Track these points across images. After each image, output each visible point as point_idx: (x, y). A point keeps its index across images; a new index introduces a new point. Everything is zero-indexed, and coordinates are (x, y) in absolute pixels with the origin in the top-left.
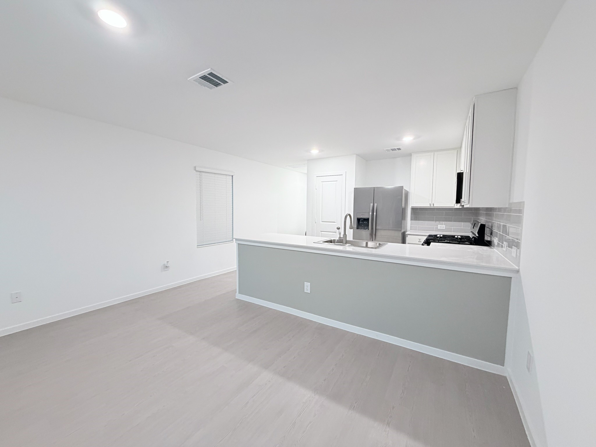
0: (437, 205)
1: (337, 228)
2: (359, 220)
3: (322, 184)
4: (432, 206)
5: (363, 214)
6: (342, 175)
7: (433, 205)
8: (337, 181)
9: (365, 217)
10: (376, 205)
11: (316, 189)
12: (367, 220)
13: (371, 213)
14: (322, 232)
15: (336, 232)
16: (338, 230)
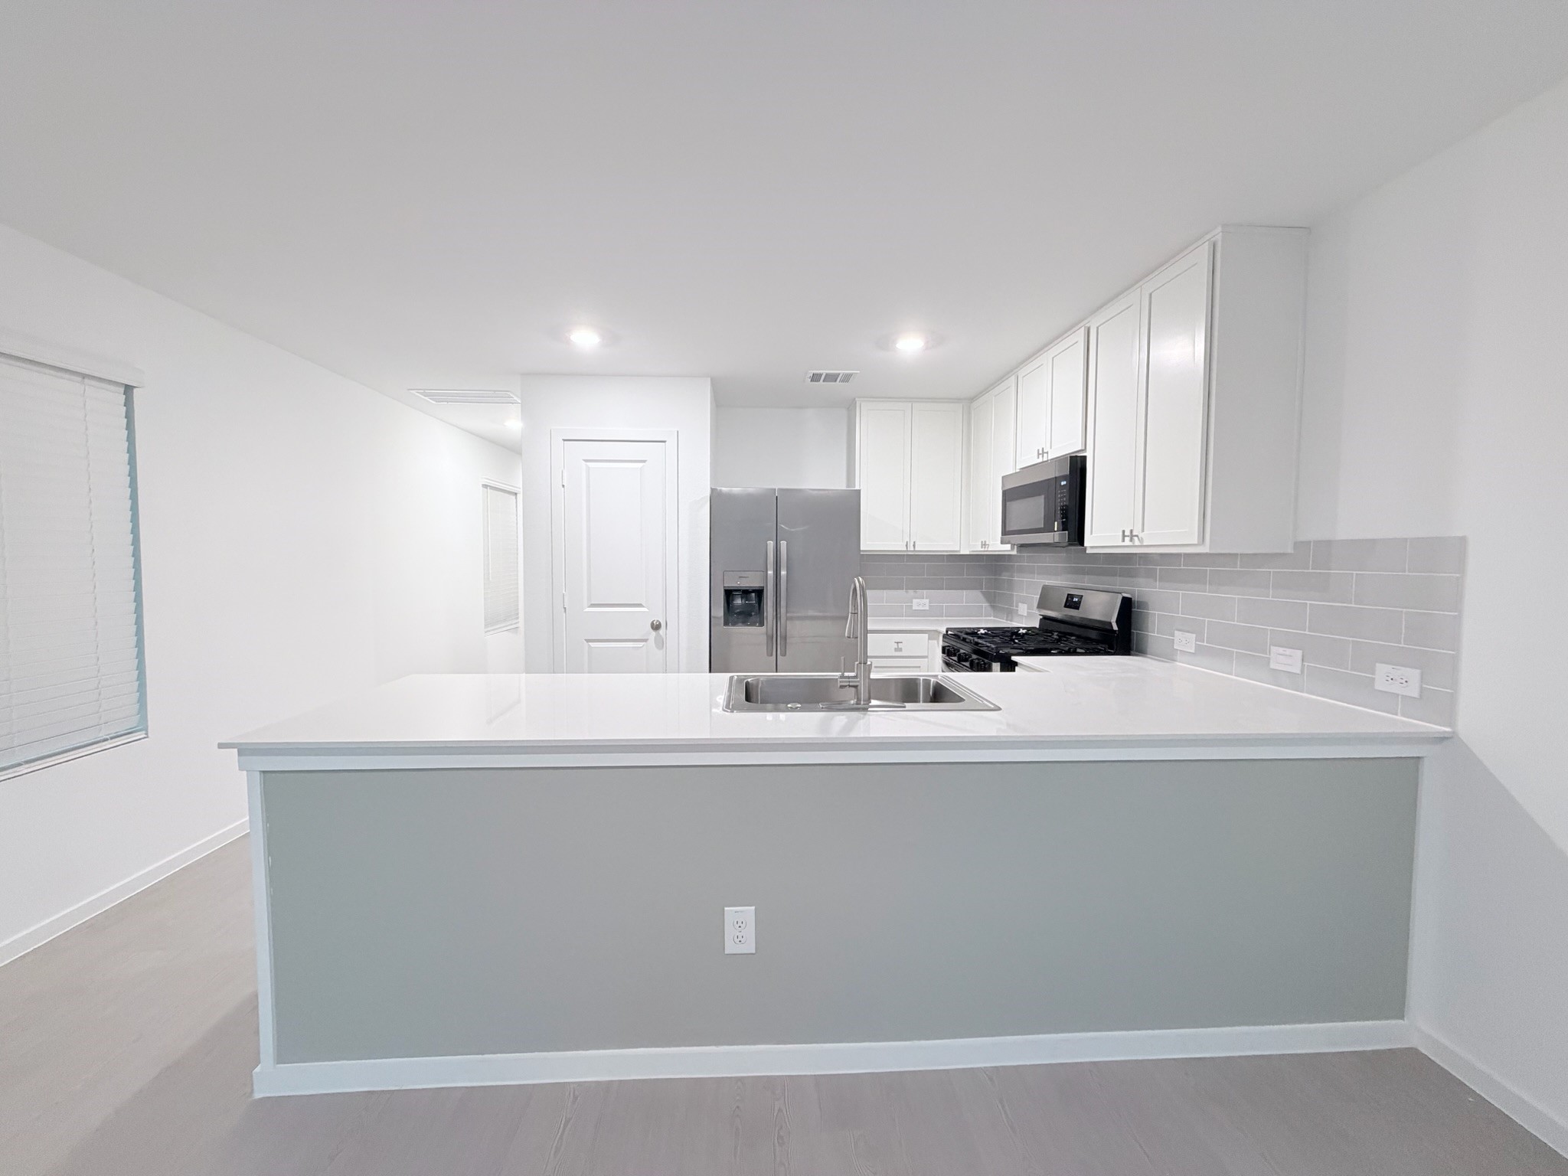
0: (924, 546)
1: (652, 624)
2: (729, 594)
3: (588, 469)
4: (912, 549)
5: (743, 574)
6: (664, 442)
7: (914, 546)
8: (644, 461)
9: (751, 582)
10: (783, 544)
11: (563, 486)
12: (759, 593)
13: (770, 572)
14: (592, 644)
15: (646, 640)
16: (654, 633)
